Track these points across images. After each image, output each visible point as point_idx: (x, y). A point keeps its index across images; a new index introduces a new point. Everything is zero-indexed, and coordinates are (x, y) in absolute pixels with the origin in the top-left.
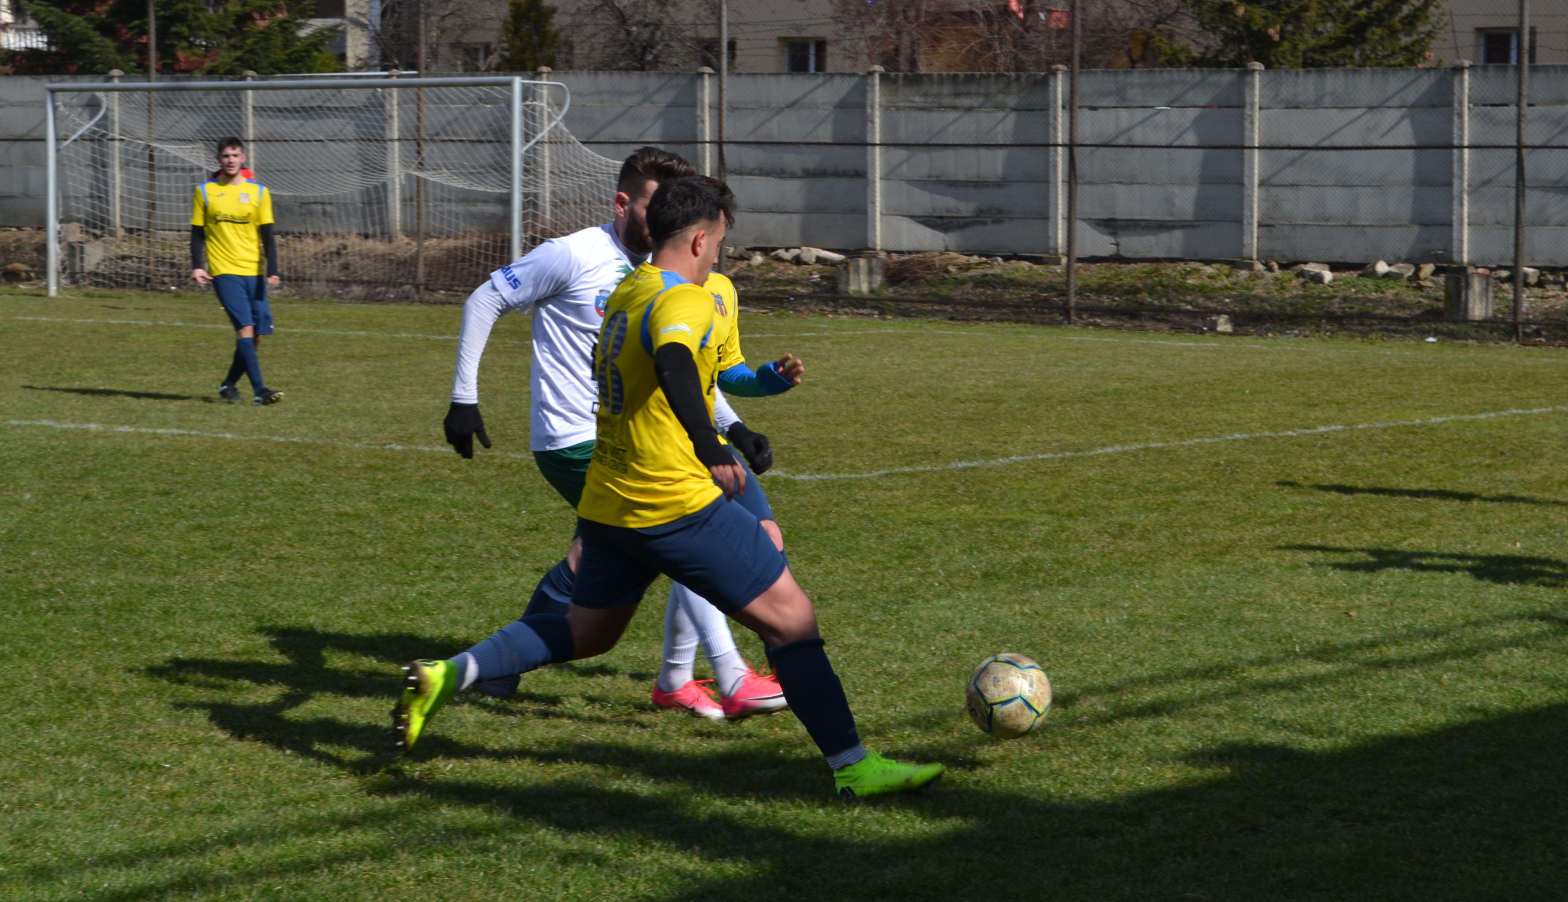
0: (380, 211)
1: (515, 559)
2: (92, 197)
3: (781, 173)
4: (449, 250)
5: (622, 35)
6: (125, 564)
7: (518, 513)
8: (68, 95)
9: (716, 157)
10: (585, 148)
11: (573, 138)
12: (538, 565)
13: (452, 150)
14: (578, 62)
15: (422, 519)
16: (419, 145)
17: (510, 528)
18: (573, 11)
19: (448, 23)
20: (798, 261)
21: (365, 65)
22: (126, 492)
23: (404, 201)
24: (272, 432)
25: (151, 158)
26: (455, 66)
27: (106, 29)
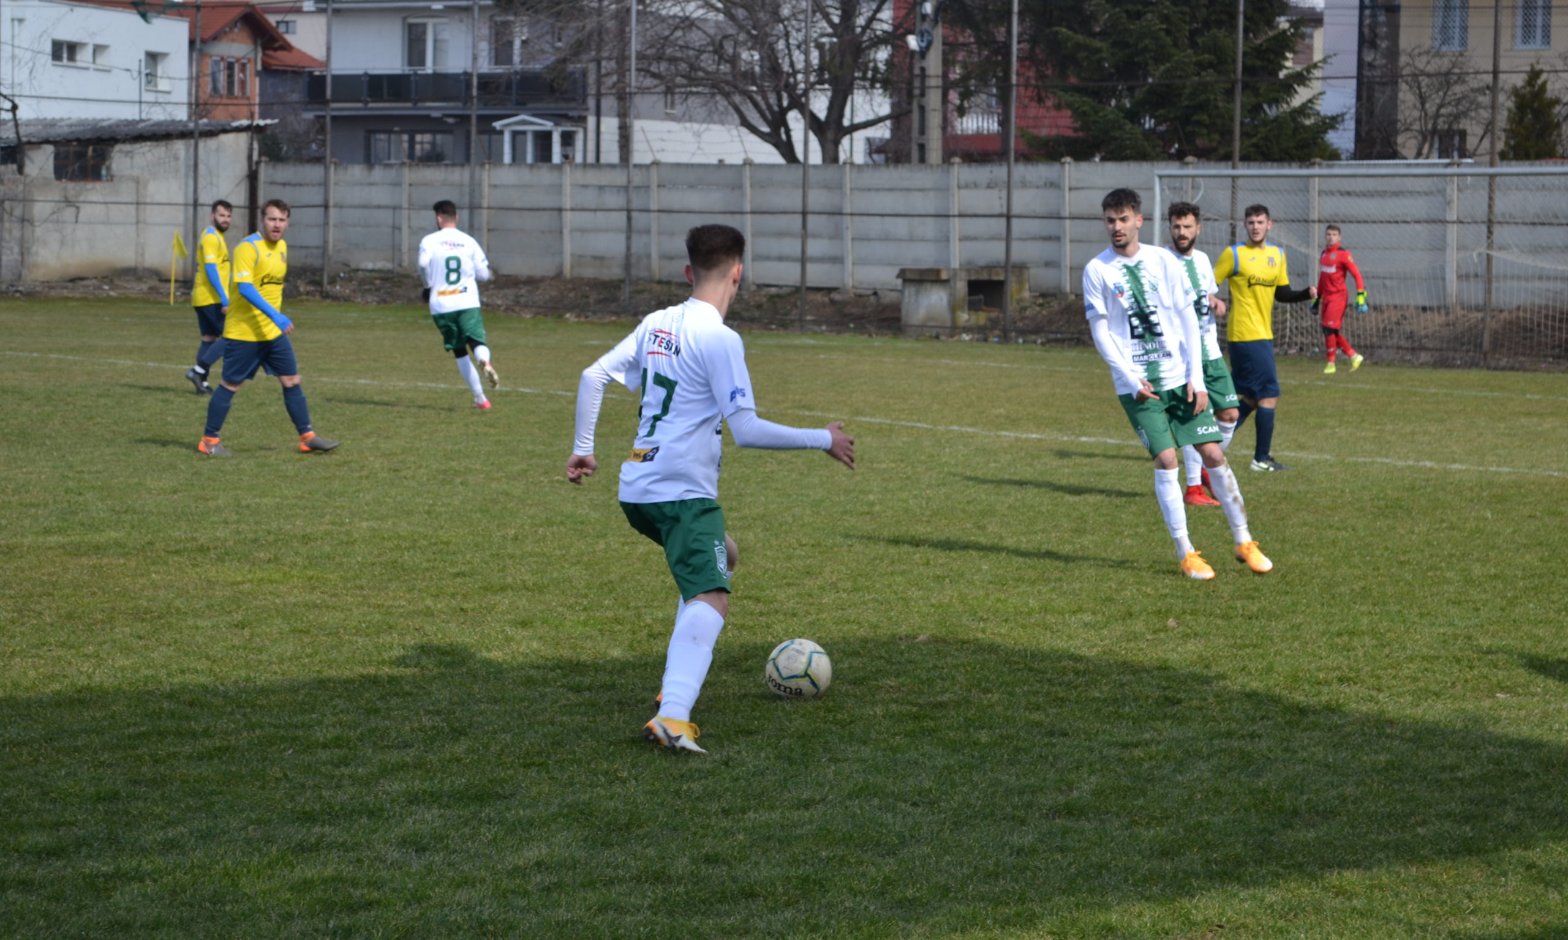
16: (1490, 228)
25: (1234, 235)
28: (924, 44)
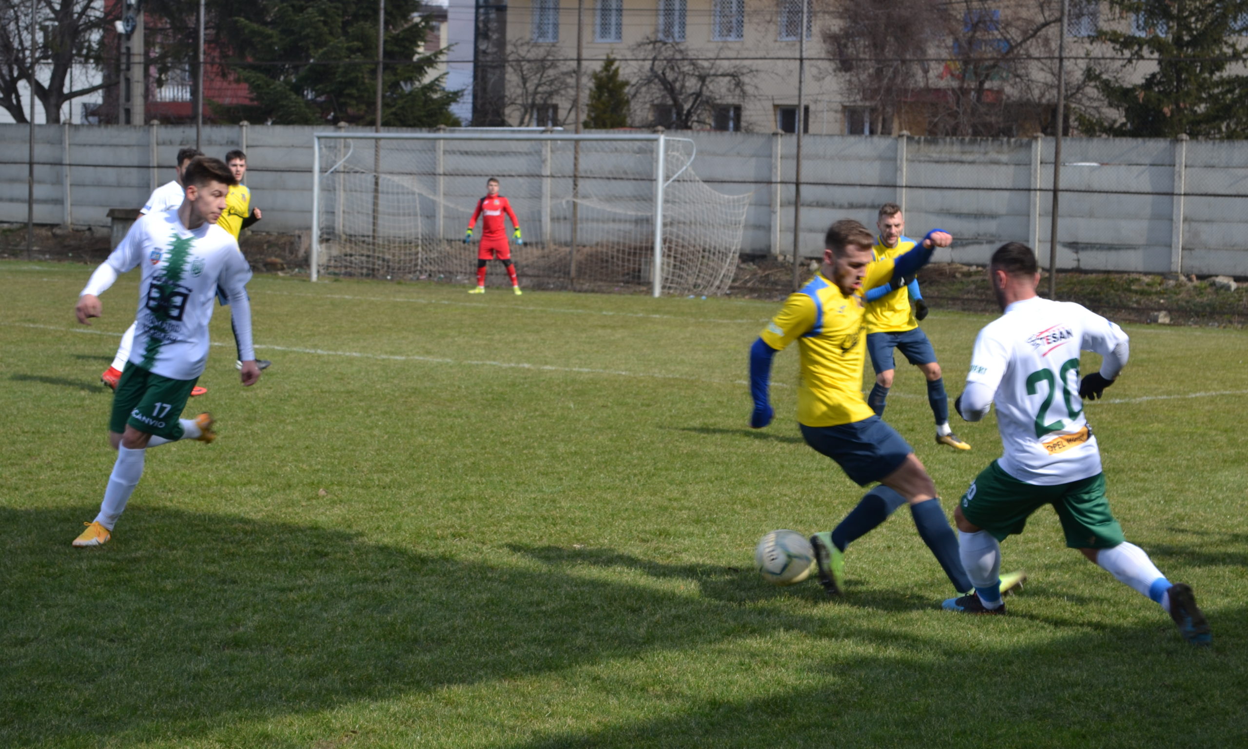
10: (705, 185)
16: (576, 181)
25: (377, 184)
28: (129, 29)
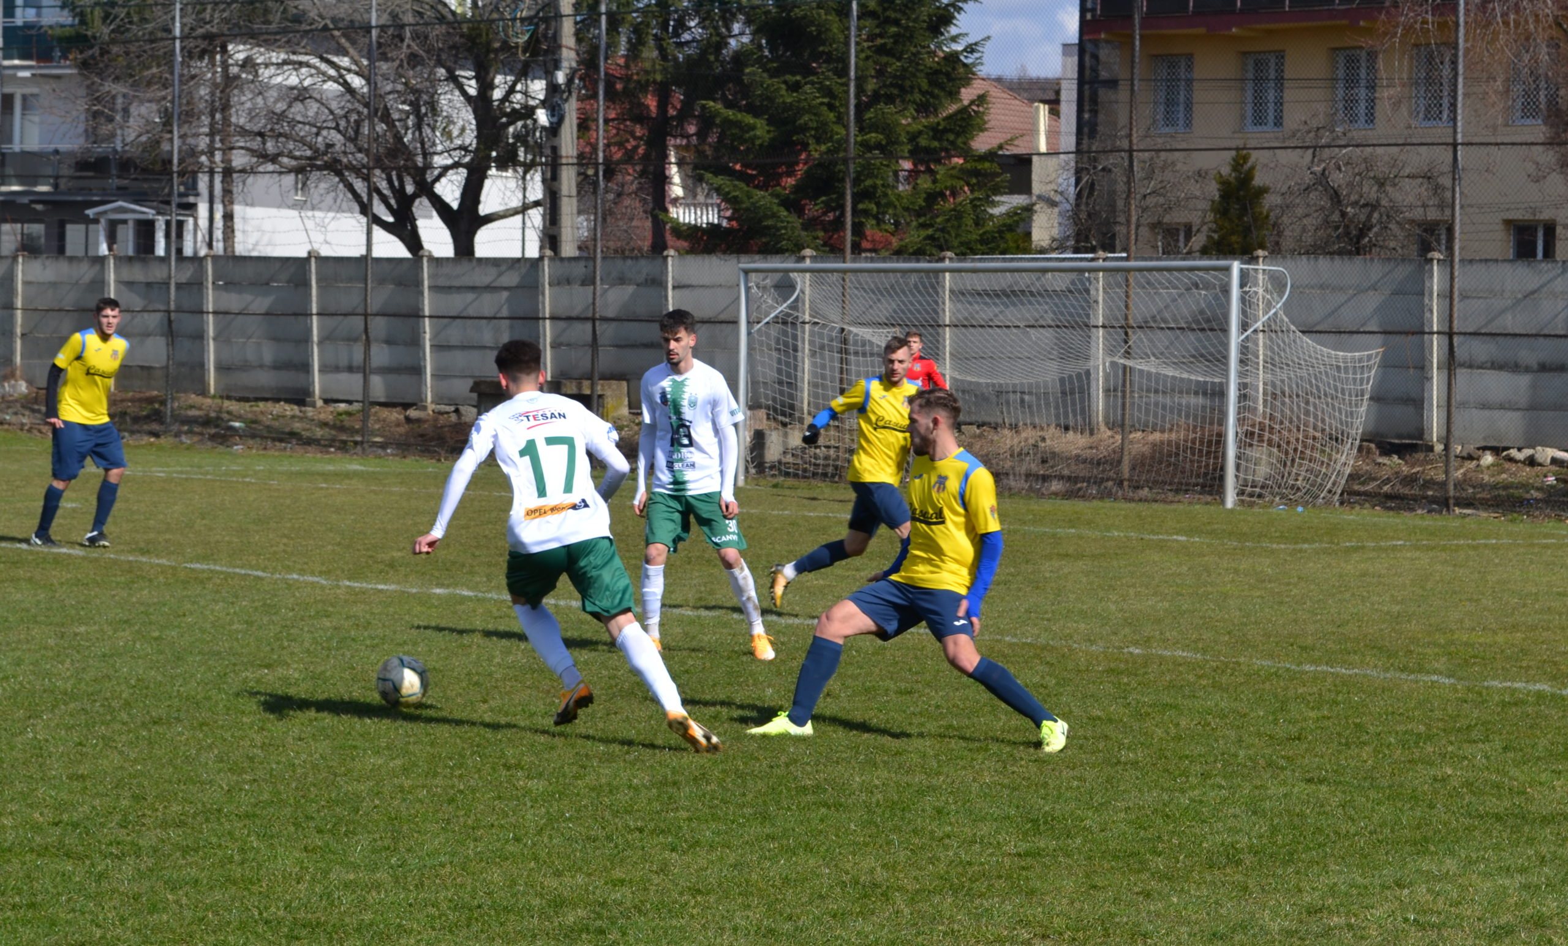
0: (1082, 401)
1: (1283, 769)
2: (780, 383)
3: (1515, 367)
4: (1154, 445)
5: (1336, 217)
6: (885, 763)
7: (1275, 722)
8: (761, 275)
9: (1446, 348)
10: (1305, 338)
11: (1293, 328)
12: (1308, 776)
13: (1162, 339)
14: (1287, 243)
15: (1178, 725)
16: (1126, 334)
17: (1271, 737)
18: (1284, 189)
19: (1151, 201)
20: (1531, 462)
21: (1059, 245)
22: (867, 690)
23: (1107, 391)
24: (1002, 632)
25: (845, 341)
26: (1155, 247)
27: (792, 204)
28: (555, 120)
